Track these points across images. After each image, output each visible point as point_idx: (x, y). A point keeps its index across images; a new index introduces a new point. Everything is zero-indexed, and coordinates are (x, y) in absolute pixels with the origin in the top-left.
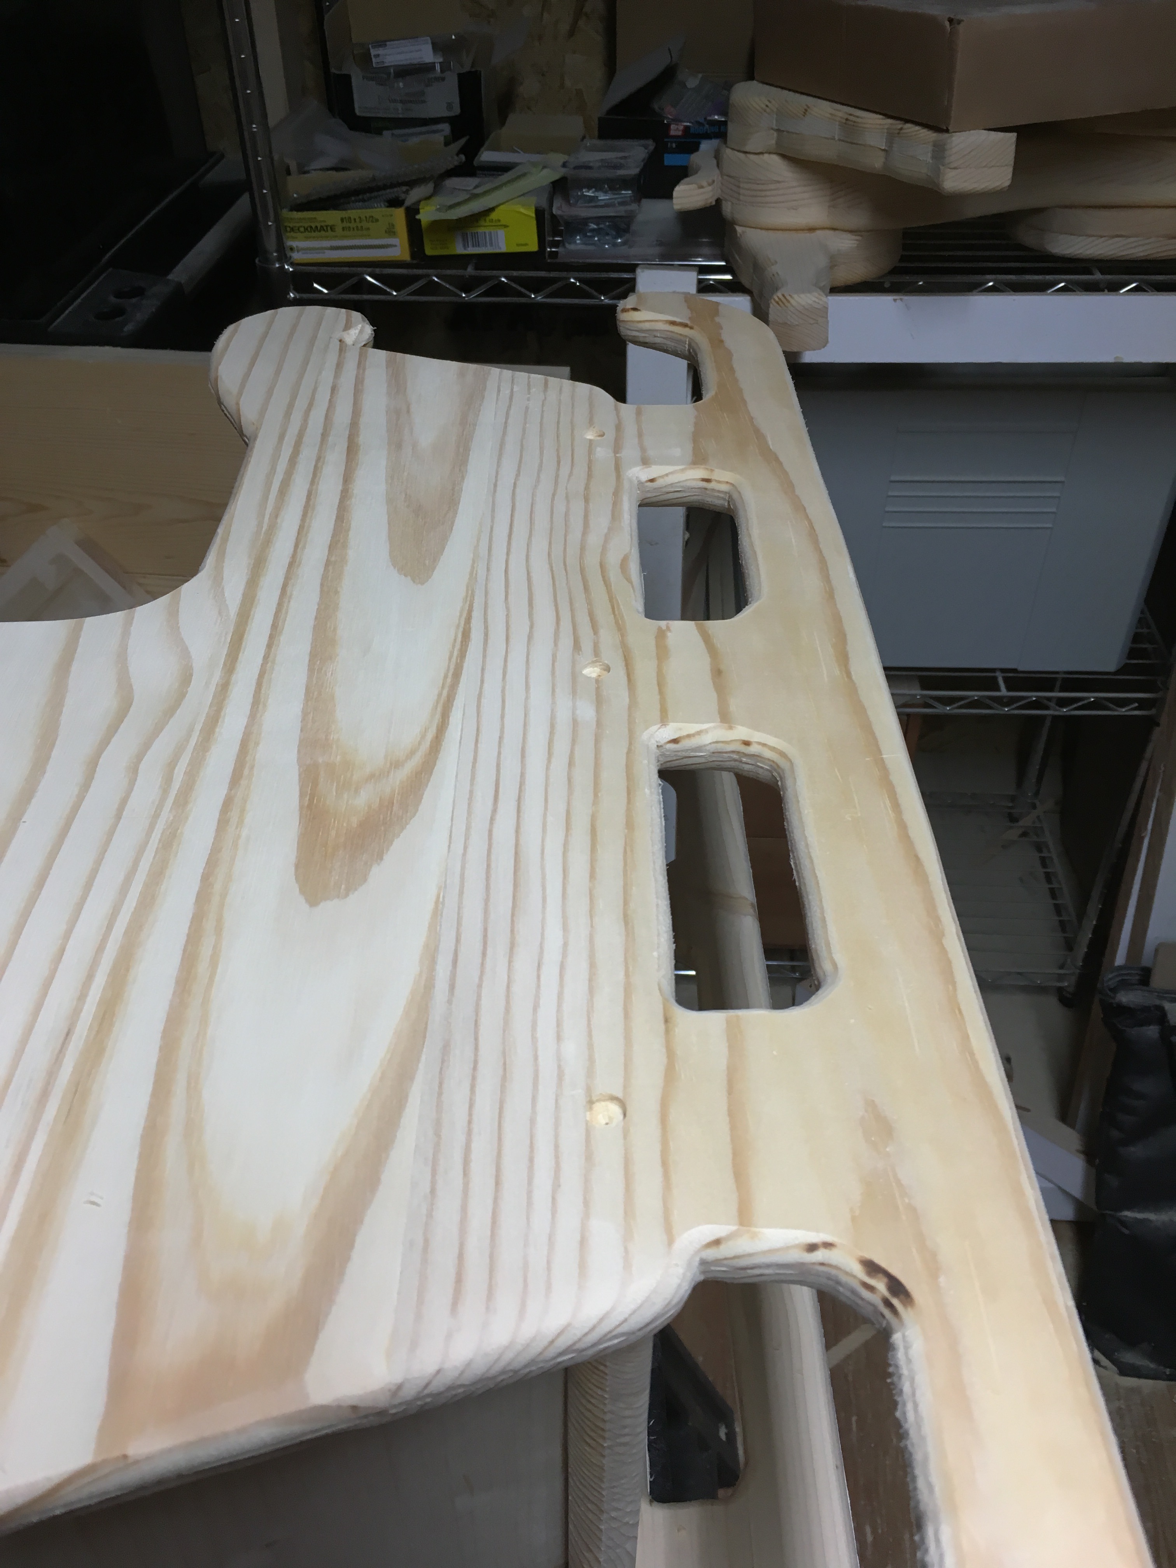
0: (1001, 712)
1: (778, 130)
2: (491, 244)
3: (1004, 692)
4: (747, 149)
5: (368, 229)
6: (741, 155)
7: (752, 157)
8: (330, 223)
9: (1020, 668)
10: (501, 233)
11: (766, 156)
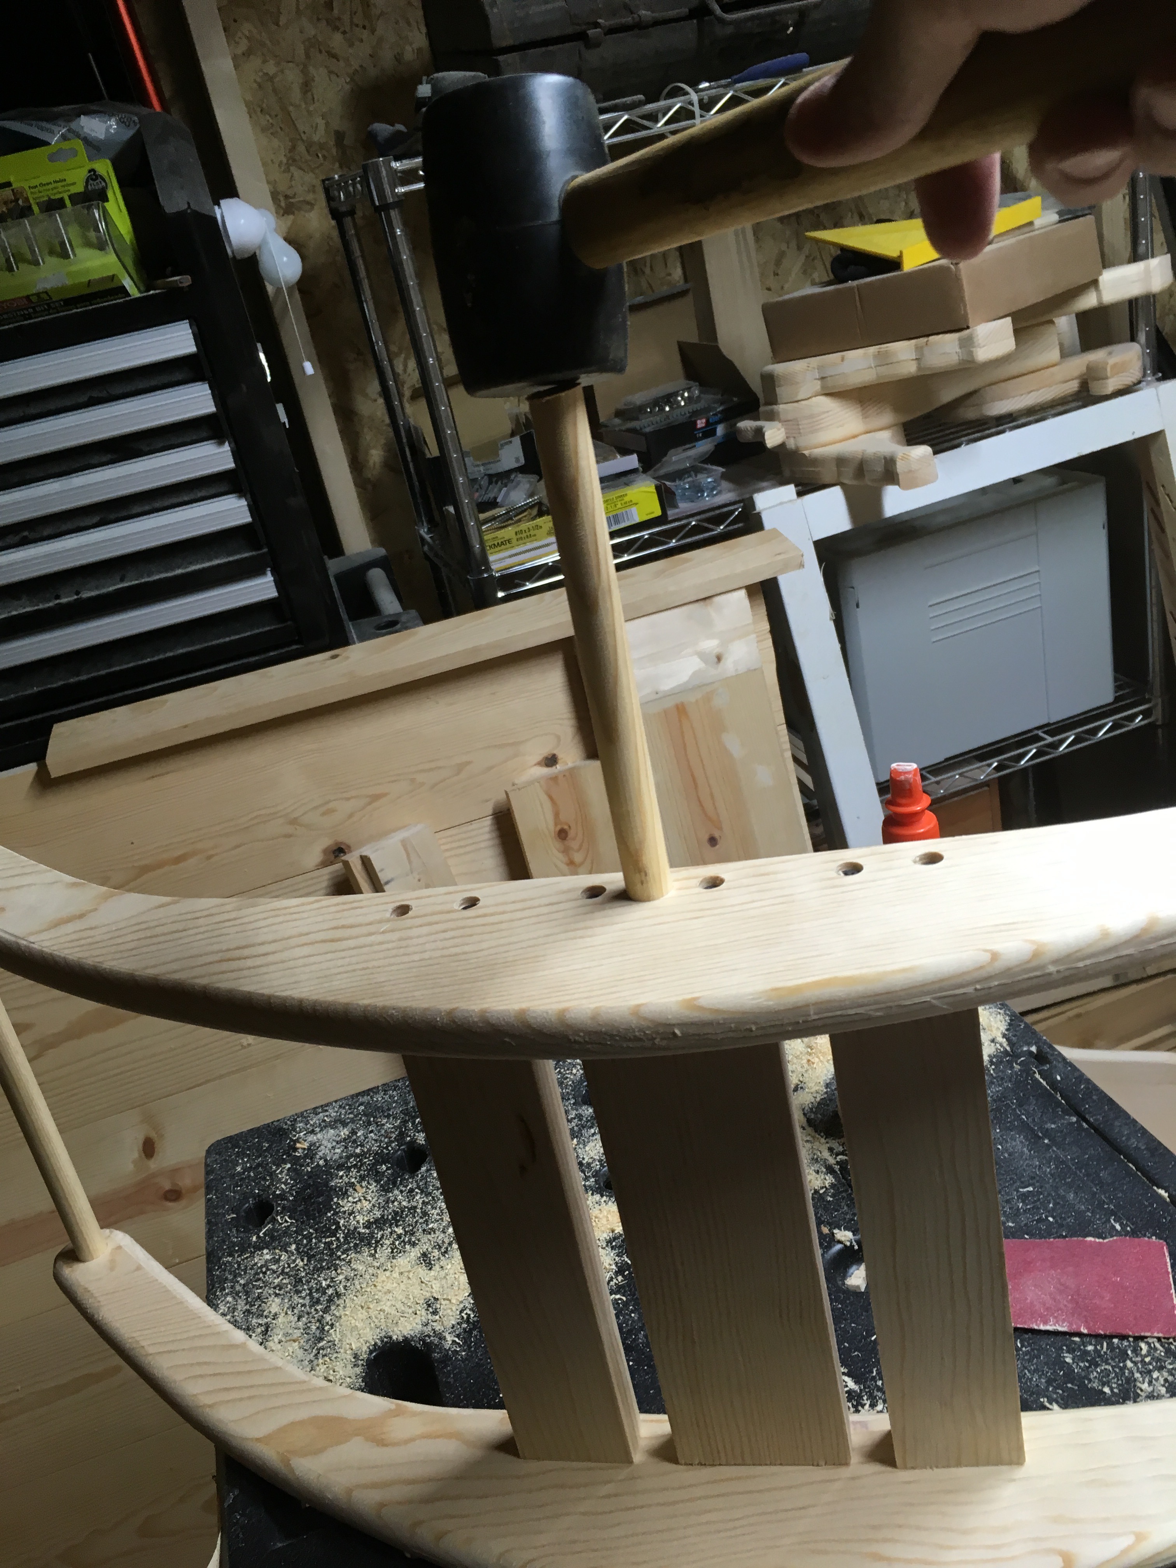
0: (1058, 753)
1: (823, 378)
2: (628, 520)
3: (1049, 740)
4: (799, 398)
5: (535, 535)
6: (795, 404)
7: (803, 402)
8: (507, 538)
9: (1048, 722)
10: (634, 509)
11: (814, 399)
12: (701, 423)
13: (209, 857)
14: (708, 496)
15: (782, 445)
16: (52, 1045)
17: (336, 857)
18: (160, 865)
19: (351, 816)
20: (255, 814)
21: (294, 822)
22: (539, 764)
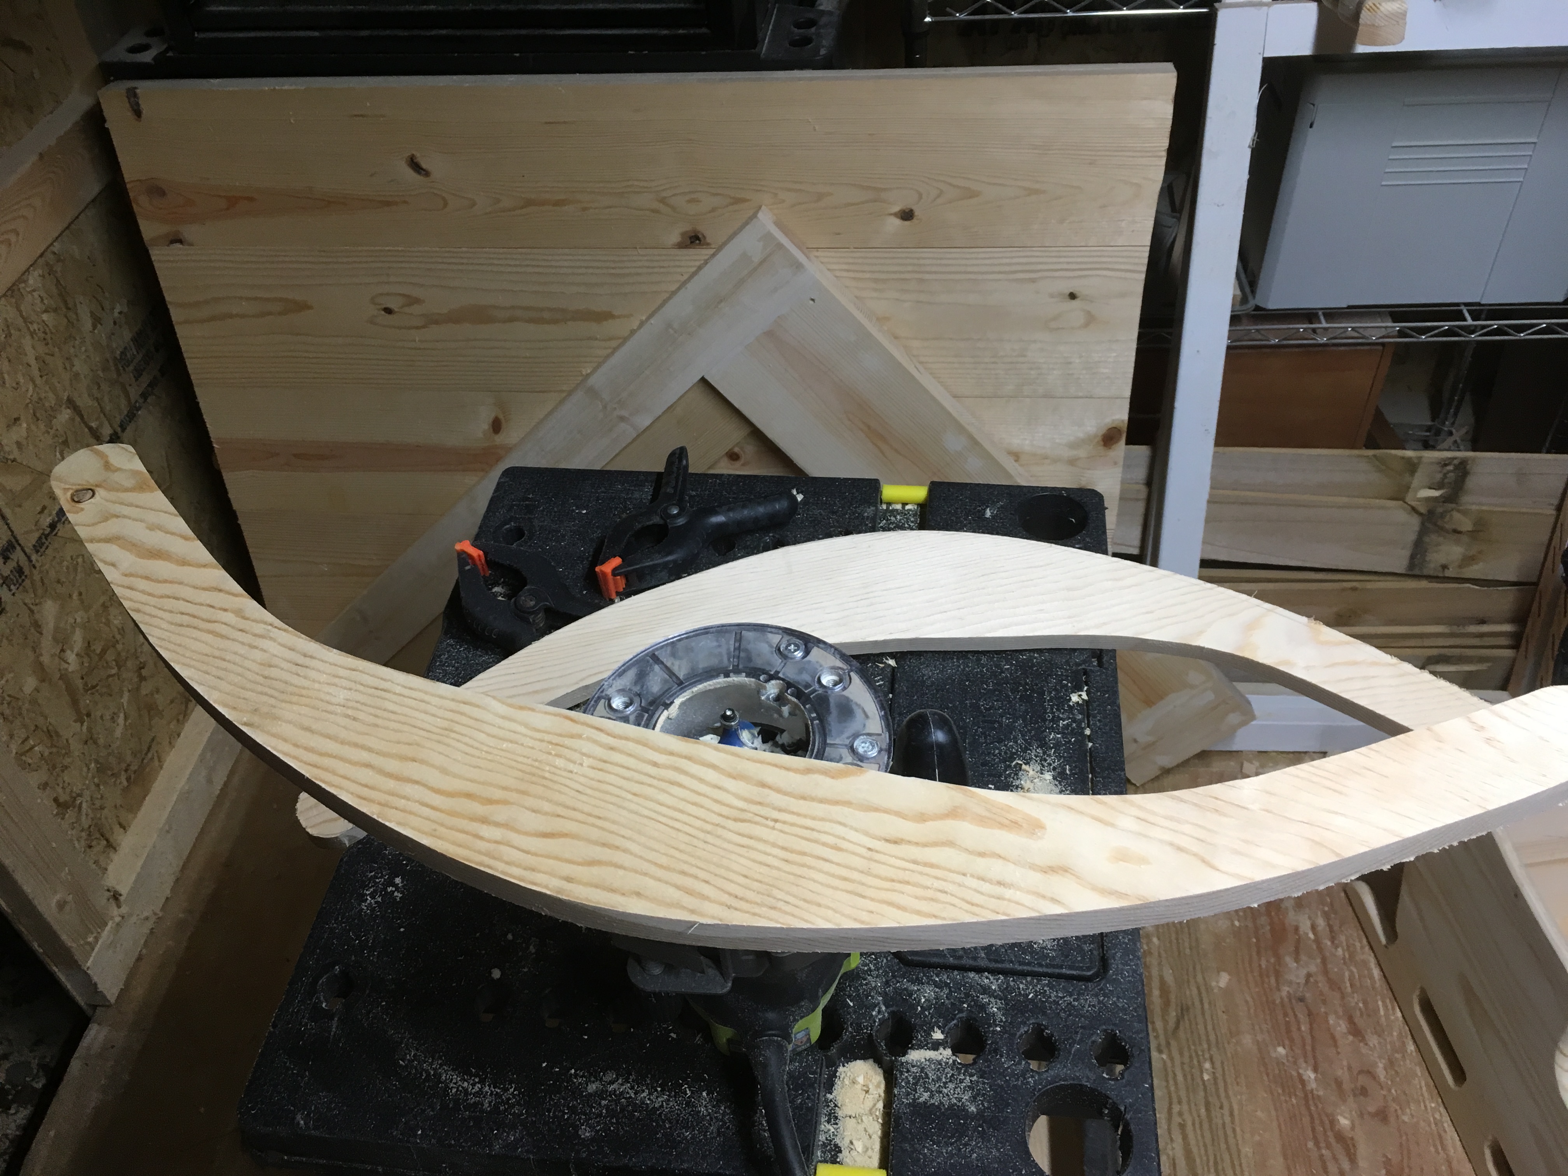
0: (1467, 339)
3: (1470, 321)
9: (1483, 302)
13: (584, 209)
16: (436, 322)
17: (692, 242)
18: (543, 203)
19: (713, 210)
20: (630, 183)
21: (663, 201)
22: (895, 215)
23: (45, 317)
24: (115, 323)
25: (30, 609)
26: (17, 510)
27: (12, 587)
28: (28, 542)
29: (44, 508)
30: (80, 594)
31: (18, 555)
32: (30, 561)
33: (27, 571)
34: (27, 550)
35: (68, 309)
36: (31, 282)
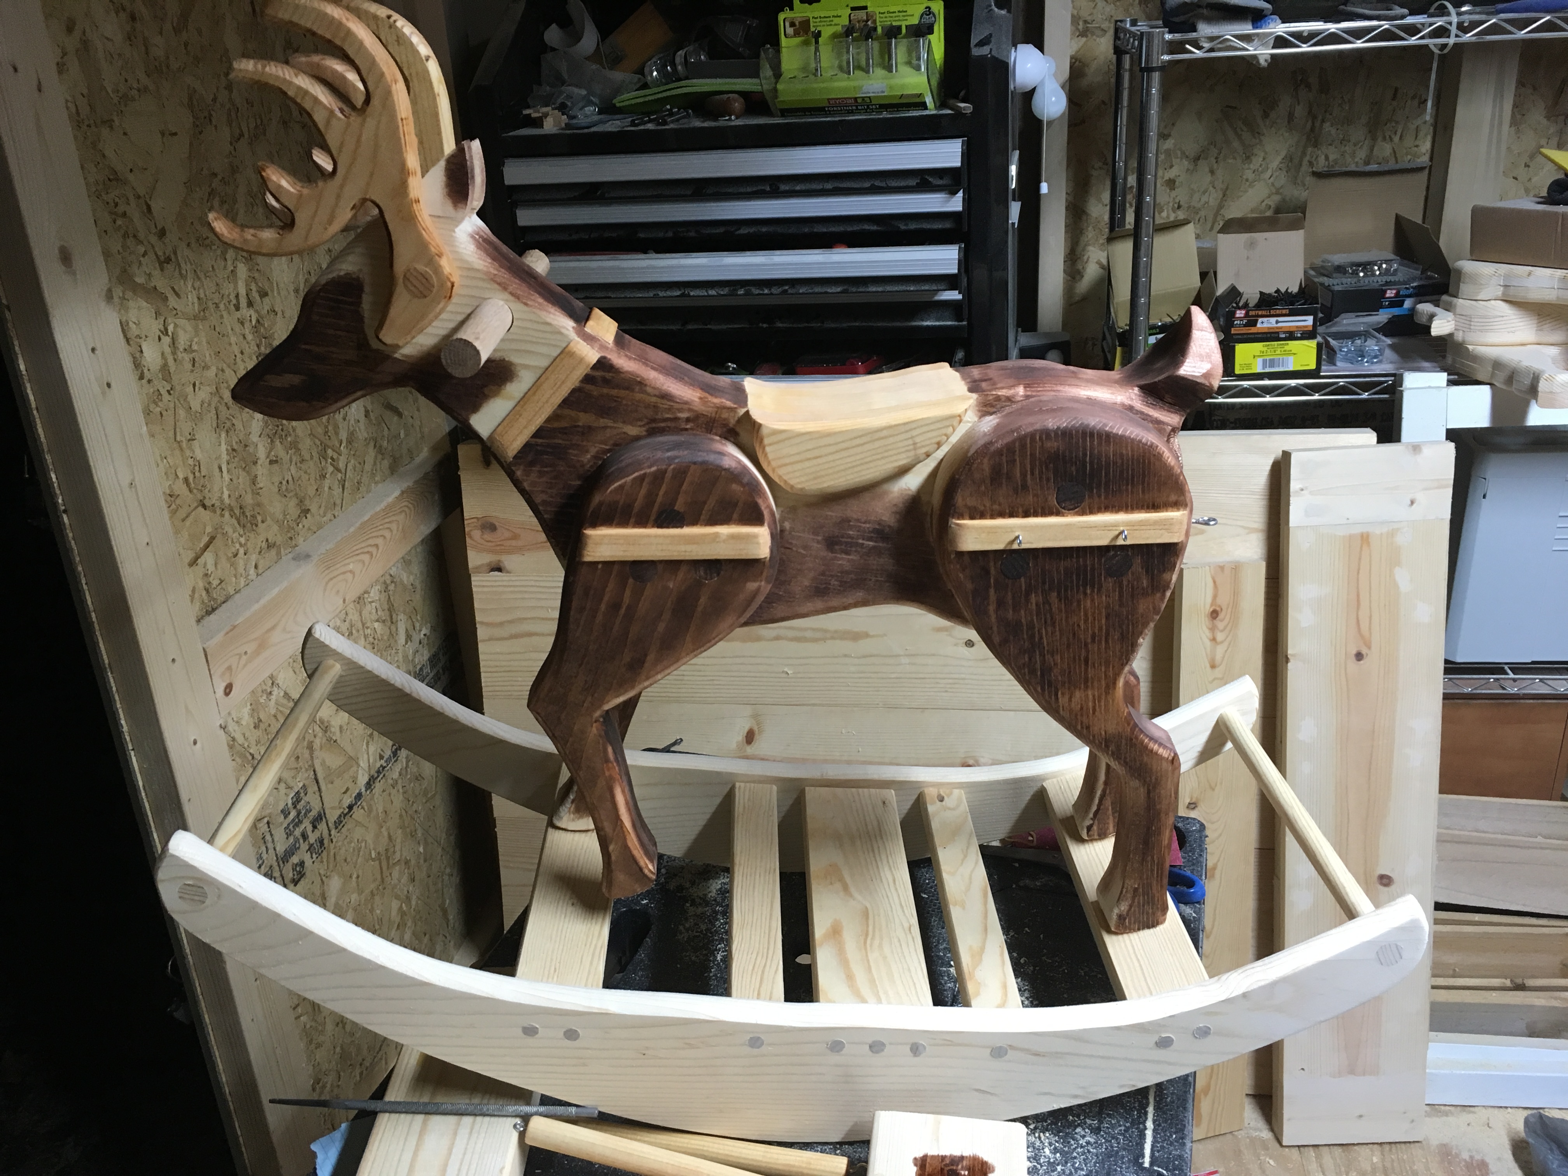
1: (1506, 286)
2: (1282, 365)
6: (1474, 303)
7: (1481, 303)
10: (1291, 358)
11: (1493, 302)
12: (1390, 293)
14: (1367, 362)
15: (1451, 335)
23: (376, 625)
24: (420, 643)
25: (322, 880)
26: (330, 786)
27: (314, 856)
28: (332, 816)
29: (348, 789)
30: (358, 877)
31: (322, 826)
32: (330, 835)
33: (326, 842)
34: (330, 825)
35: (392, 623)
36: (372, 595)
